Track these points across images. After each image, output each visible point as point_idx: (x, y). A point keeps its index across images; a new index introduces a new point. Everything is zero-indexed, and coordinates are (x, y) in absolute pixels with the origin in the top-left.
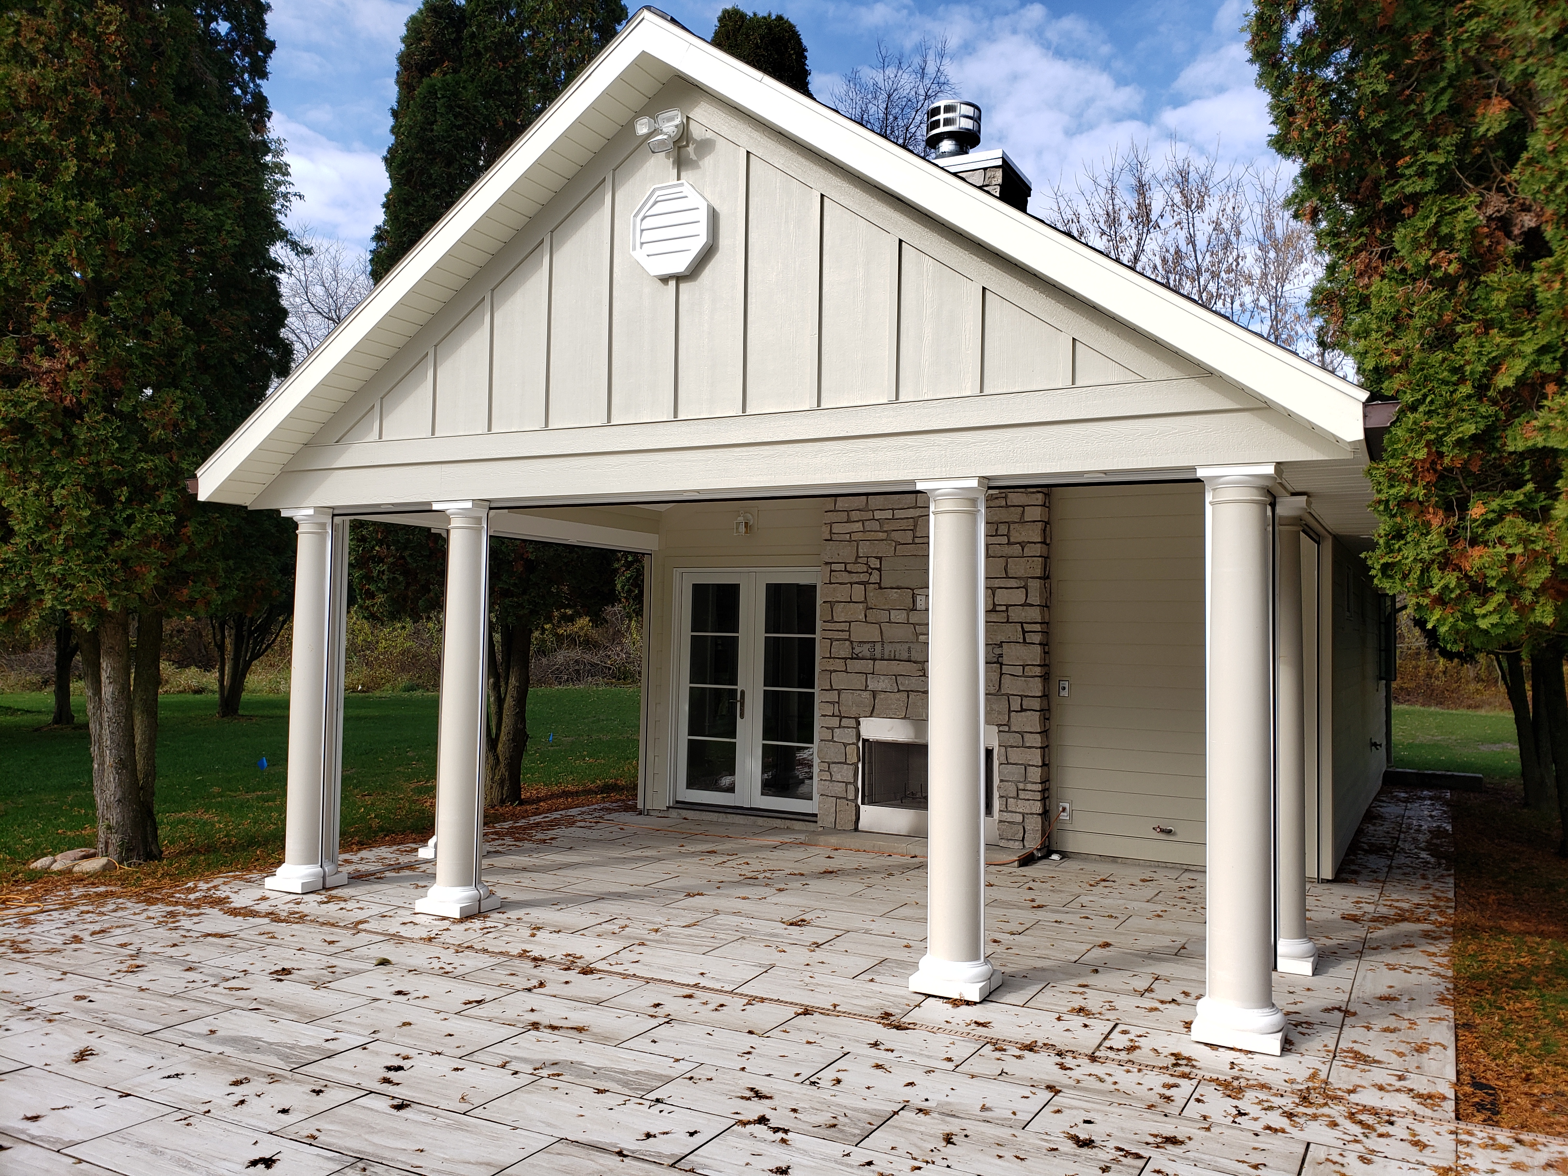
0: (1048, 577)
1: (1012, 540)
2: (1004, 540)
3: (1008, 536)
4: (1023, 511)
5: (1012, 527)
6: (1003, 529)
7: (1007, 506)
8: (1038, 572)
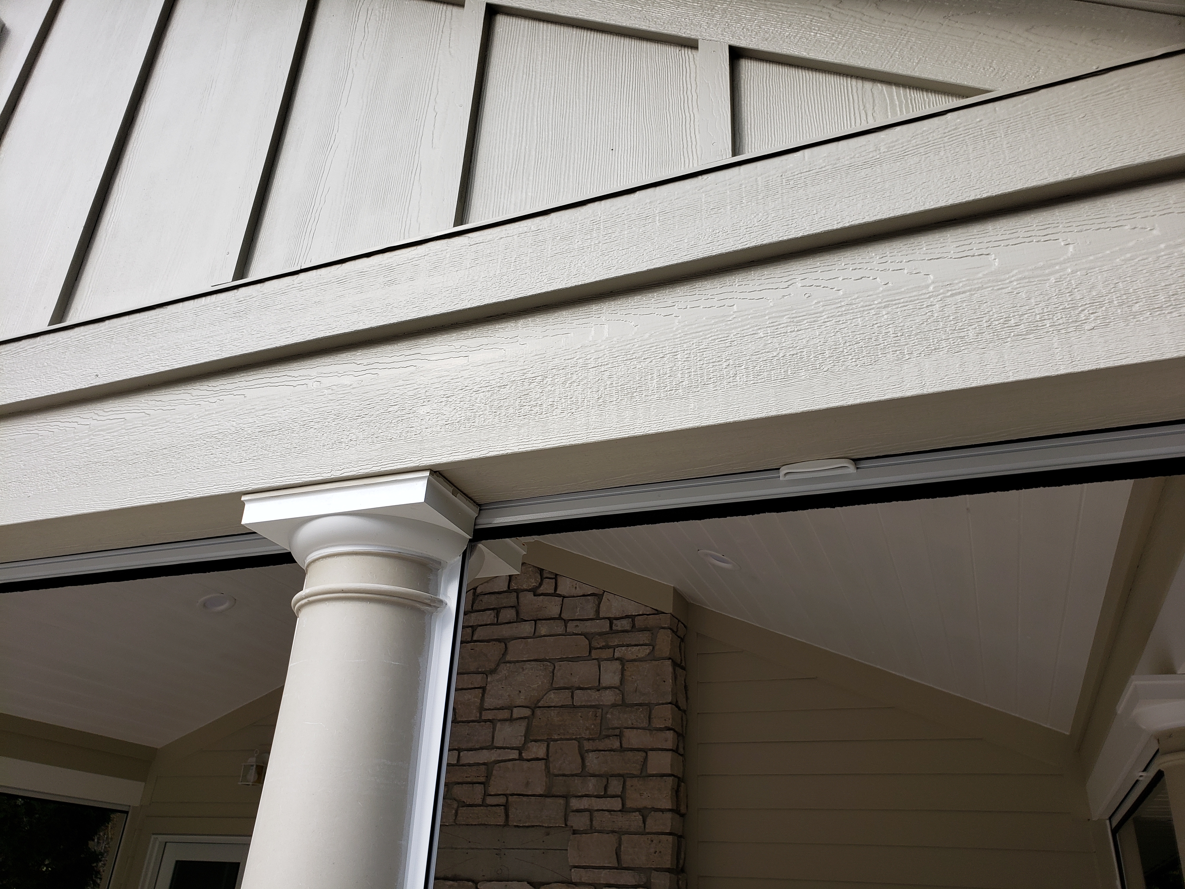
0: (683, 871)
1: (629, 804)
2: (616, 804)
3: (622, 797)
4: (646, 758)
5: (629, 783)
6: (615, 787)
7: (622, 749)
8: (667, 862)
